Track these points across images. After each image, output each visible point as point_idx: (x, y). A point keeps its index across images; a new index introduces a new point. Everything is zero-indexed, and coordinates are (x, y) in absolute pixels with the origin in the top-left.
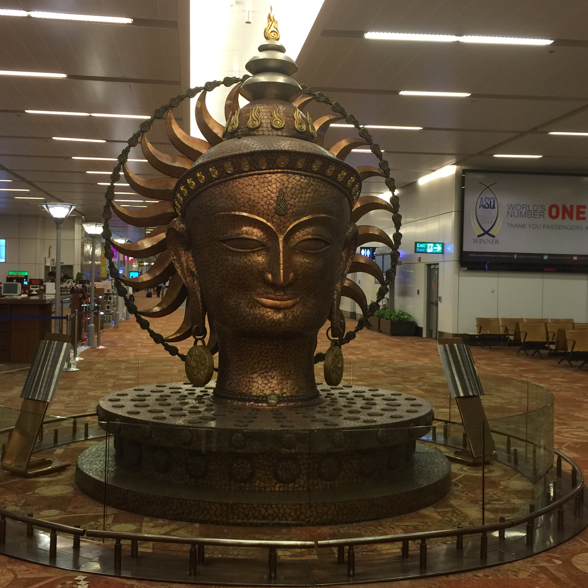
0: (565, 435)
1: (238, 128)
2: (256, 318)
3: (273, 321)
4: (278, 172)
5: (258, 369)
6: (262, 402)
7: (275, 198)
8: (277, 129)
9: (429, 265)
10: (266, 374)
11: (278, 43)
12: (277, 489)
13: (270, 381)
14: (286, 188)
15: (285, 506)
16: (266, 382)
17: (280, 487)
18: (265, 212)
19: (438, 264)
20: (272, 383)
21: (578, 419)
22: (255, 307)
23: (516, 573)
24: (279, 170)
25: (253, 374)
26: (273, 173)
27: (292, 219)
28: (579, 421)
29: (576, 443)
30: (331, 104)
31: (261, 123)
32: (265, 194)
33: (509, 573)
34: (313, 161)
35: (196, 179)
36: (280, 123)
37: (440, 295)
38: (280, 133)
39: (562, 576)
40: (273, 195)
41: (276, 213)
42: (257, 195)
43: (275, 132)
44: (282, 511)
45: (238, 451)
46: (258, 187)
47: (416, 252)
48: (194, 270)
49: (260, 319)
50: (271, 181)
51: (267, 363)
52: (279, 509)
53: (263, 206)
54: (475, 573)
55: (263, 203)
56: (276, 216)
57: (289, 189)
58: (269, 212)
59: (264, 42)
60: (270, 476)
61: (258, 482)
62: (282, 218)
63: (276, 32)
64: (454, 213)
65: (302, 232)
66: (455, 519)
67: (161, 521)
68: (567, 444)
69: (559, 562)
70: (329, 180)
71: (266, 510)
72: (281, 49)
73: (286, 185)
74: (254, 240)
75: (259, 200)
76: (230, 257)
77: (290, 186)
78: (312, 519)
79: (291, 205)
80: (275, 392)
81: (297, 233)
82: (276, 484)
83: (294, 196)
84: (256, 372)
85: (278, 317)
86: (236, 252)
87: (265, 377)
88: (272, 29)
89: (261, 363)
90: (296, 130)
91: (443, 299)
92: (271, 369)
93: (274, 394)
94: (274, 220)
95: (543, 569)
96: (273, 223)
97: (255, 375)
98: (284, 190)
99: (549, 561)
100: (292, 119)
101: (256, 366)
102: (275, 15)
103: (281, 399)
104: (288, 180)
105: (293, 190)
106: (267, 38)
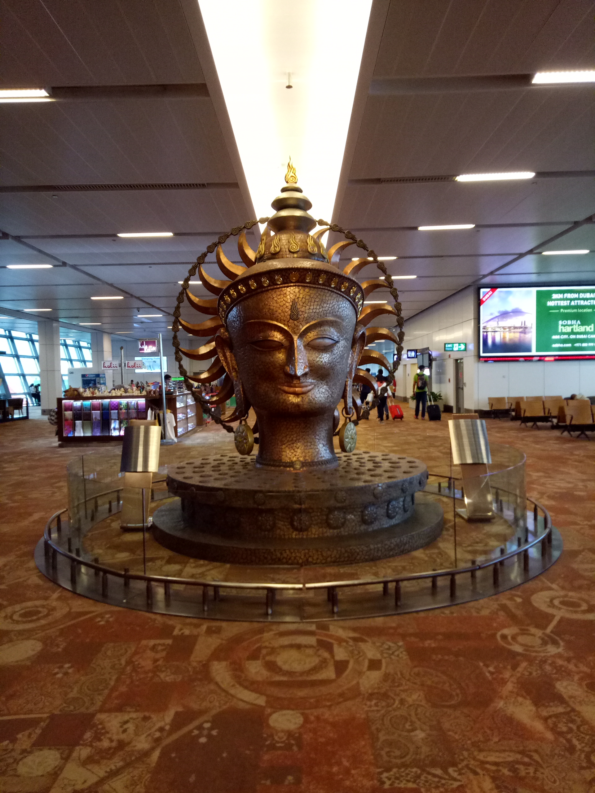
0: (549, 486)
1: (264, 254)
2: (279, 402)
3: (293, 404)
4: (291, 286)
5: (286, 441)
6: (289, 467)
7: (290, 307)
8: (293, 253)
9: (457, 360)
10: (292, 445)
11: (297, 185)
12: (294, 536)
13: (296, 450)
14: (298, 298)
15: (296, 551)
16: (292, 451)
17: (296, 535)
18: (282, 318)
19: (462, 359)
20: (297, 452)
21: (562, 473)
22: (279, 393)
23: (478, 610)
24: (292, 284)
25: (282, 445)
26: (288, 287)
27: (303, 323)
28: (562, 474)
29: (556, 493)
30: (344, 233)
31: (281, 249)
32: (281, 304)
33: (473, 611)
34: (319, 275)
35: (230, 295)
36: (295, 248)
37: (464, 382)
38: (295, 255)
39: (519, 613)
40: (287, 304)
41: (291, 318)
42: (275, 304)
43: (292, 255)
44: (293, 555)
45: (260, 507)
46: (275, 299)
47: (445, 350)
48: (236, 367)
49: (283, 403)
50: (286, 294)
51: (292, 437)
52: (292, 553)
53: (280, 313)
54: (443, 610)
55: (280, 311)
56: (291, 321)
57: (300, 299)
58: (285, 318)
59: (286, 185)
60: (288, 527)
61: (278, 531)
62: (296, 322)
63: (294, 177)
64: (473, 321)
65: (313, 333)
66: (438, 560)
67: (202, 562)
68: (548, 494)
69: (519, 600)
70: (333, 290)
71: (281, 554)
72: (299, 190)
73: (297, 296)
74: (275, 341)
75: (277, 309)
76: (258, 356)
77: (301, 296)
78: (319, 561)
79: (302, 312)
80: (300, 458)
81: (309, 334)
82: (293, 532)
83: (304, 305)
84: (284, 444)
85: (296, 401)
86: (262, 351)
87: (292, 447)
88: (292, 174)
89: (288, 437)
90: (309, 252)
91: (467, 385)
92: (296, 441)
93: (299, 461)
94: (290, 324)
95: (504, 608)
96: (288, 326)
97: (284, 446)
98: (297, 300)
99: (511, 599)
100: (306, 244)
101: (284, 439)
102: (294, 164)
103: (304, 464)
104: (299, 292)
105: (304, 300)
106: (287, 182)
